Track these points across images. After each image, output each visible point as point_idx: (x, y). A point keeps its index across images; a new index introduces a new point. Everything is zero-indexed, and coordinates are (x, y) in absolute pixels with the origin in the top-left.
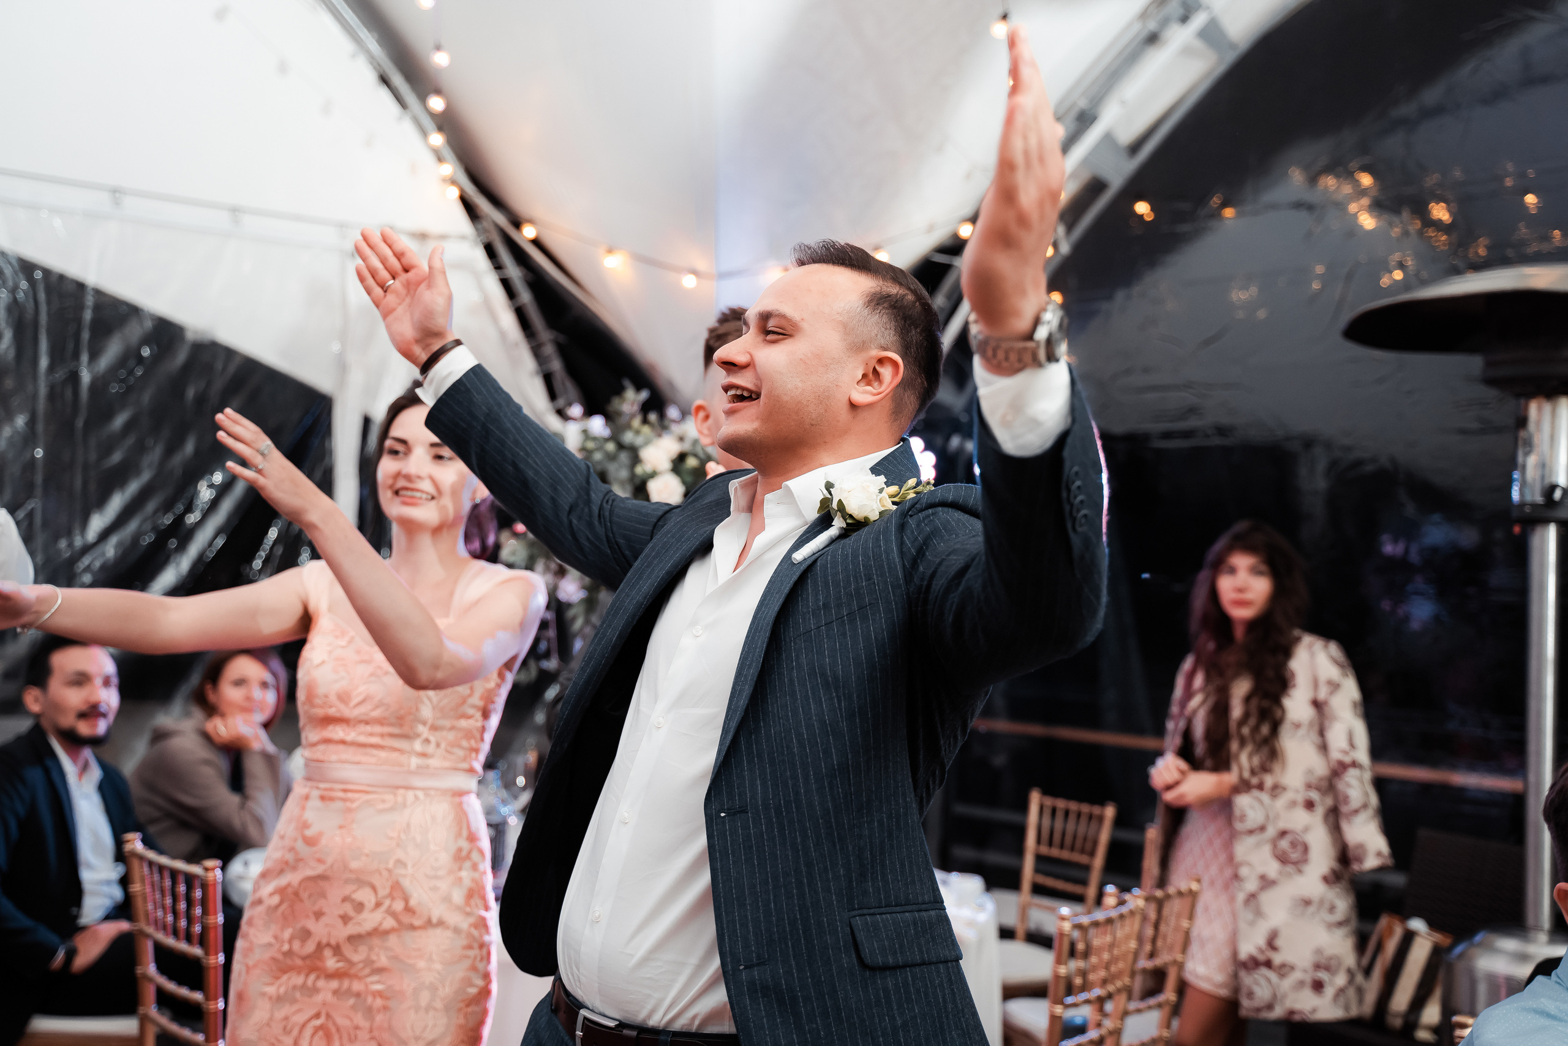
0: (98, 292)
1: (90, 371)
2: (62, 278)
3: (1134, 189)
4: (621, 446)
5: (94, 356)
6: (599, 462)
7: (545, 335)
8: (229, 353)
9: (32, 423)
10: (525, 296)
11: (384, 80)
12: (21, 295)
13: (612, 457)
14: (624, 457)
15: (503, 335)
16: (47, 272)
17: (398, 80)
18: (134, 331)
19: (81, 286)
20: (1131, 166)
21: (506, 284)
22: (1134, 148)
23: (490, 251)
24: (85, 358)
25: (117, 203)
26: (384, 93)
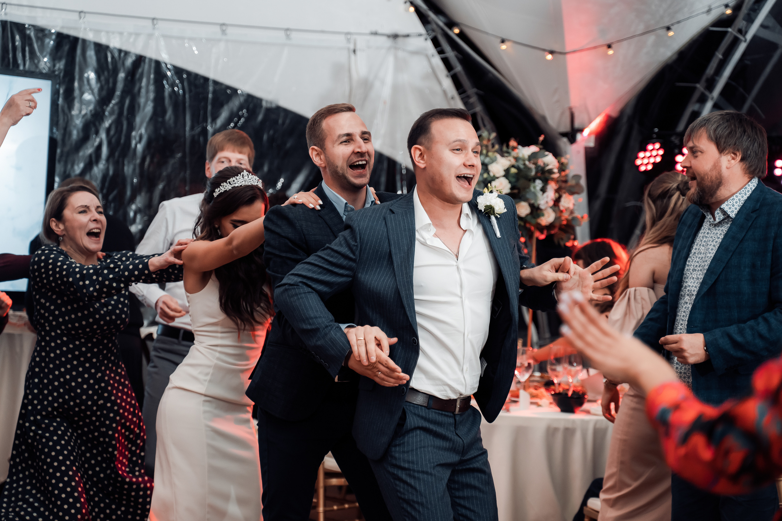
0: (216, 83)
1: (212, 127)
5: (214, 119)
7: (471, 91)
8: (286, 112)
10: (458, 68)
12: (176, 88)
15: (445, 92)
16: (189, 73)
18: (235, 103)
19: (206, 79)
21: (446, 62)
23: (436, 42)
24: (209, 120)
25: (224, 32)
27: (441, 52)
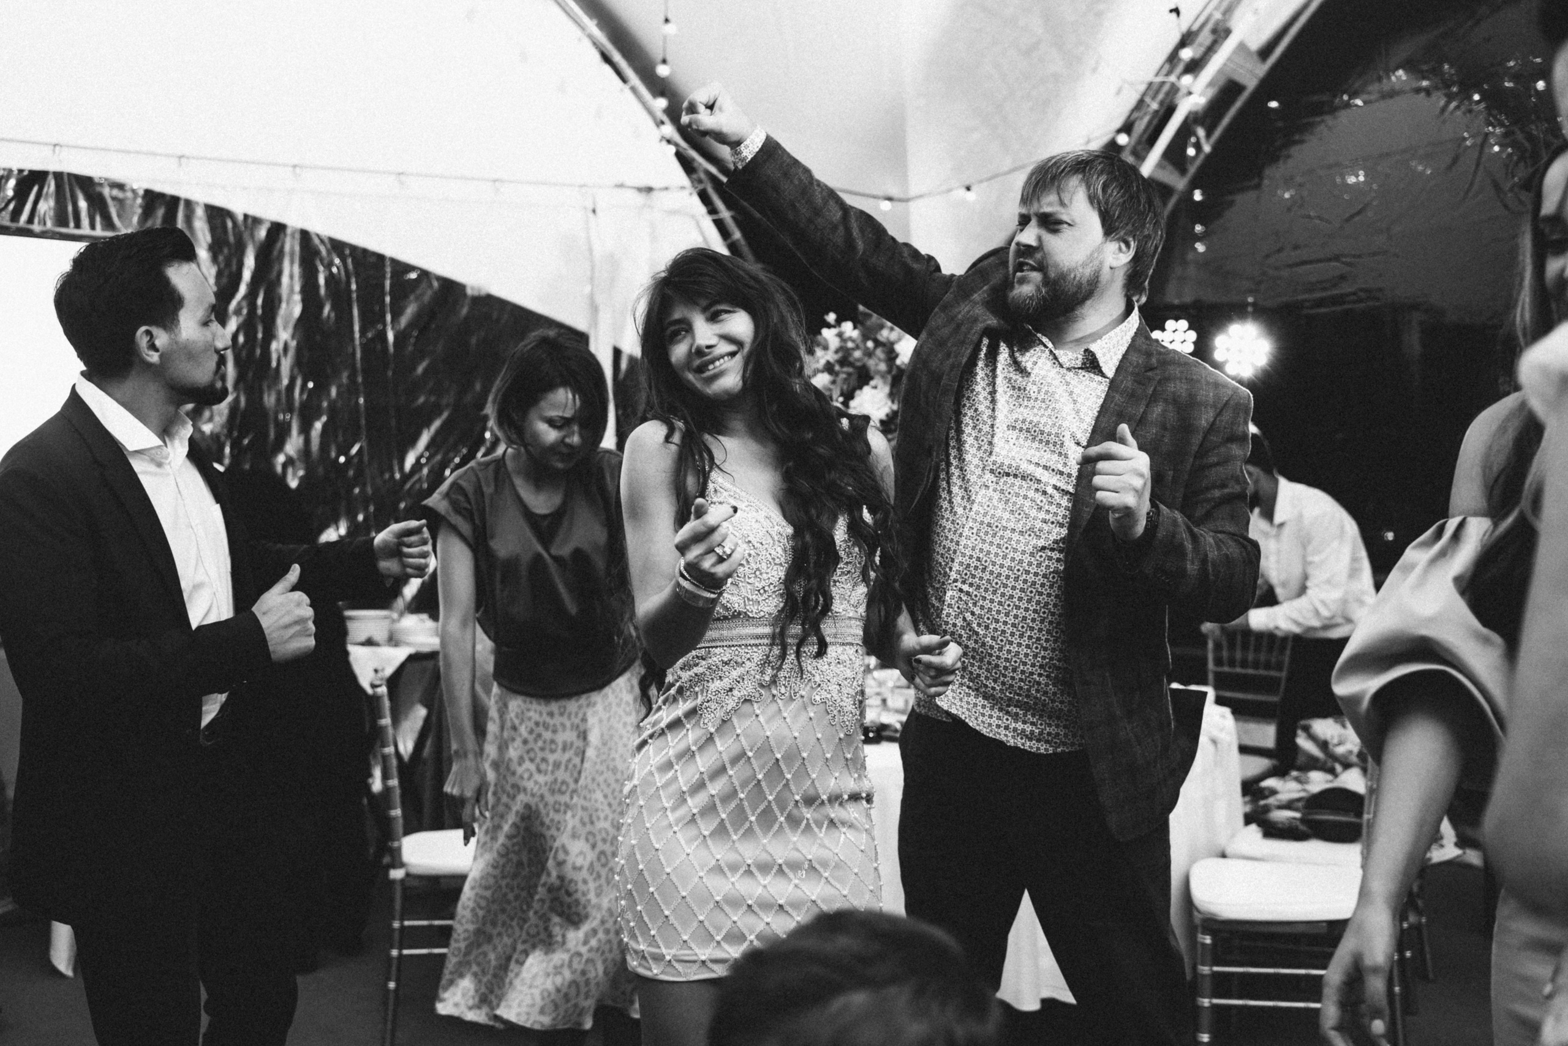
0: (395, 261)
1: (393, 330)
2: (365, 251)
3: (1268, 87)
4: (878, 343)
5: (396, 317)
6: (858, 360)
9: (352, 377)
10: (737, 234)
11: (607, 59)
12: (334, 270)
13: (869, 354)
14: (880, 353)
17: (617, 57)
18: (425, 292)
19: (381, 258)
20: (1262, 69)
21: (720, 225)
22: (1265, 52)
23: (704, 197)
24: (389, 319)
25: (402, 185)
26: (607, 68)
27: (712, 211)
